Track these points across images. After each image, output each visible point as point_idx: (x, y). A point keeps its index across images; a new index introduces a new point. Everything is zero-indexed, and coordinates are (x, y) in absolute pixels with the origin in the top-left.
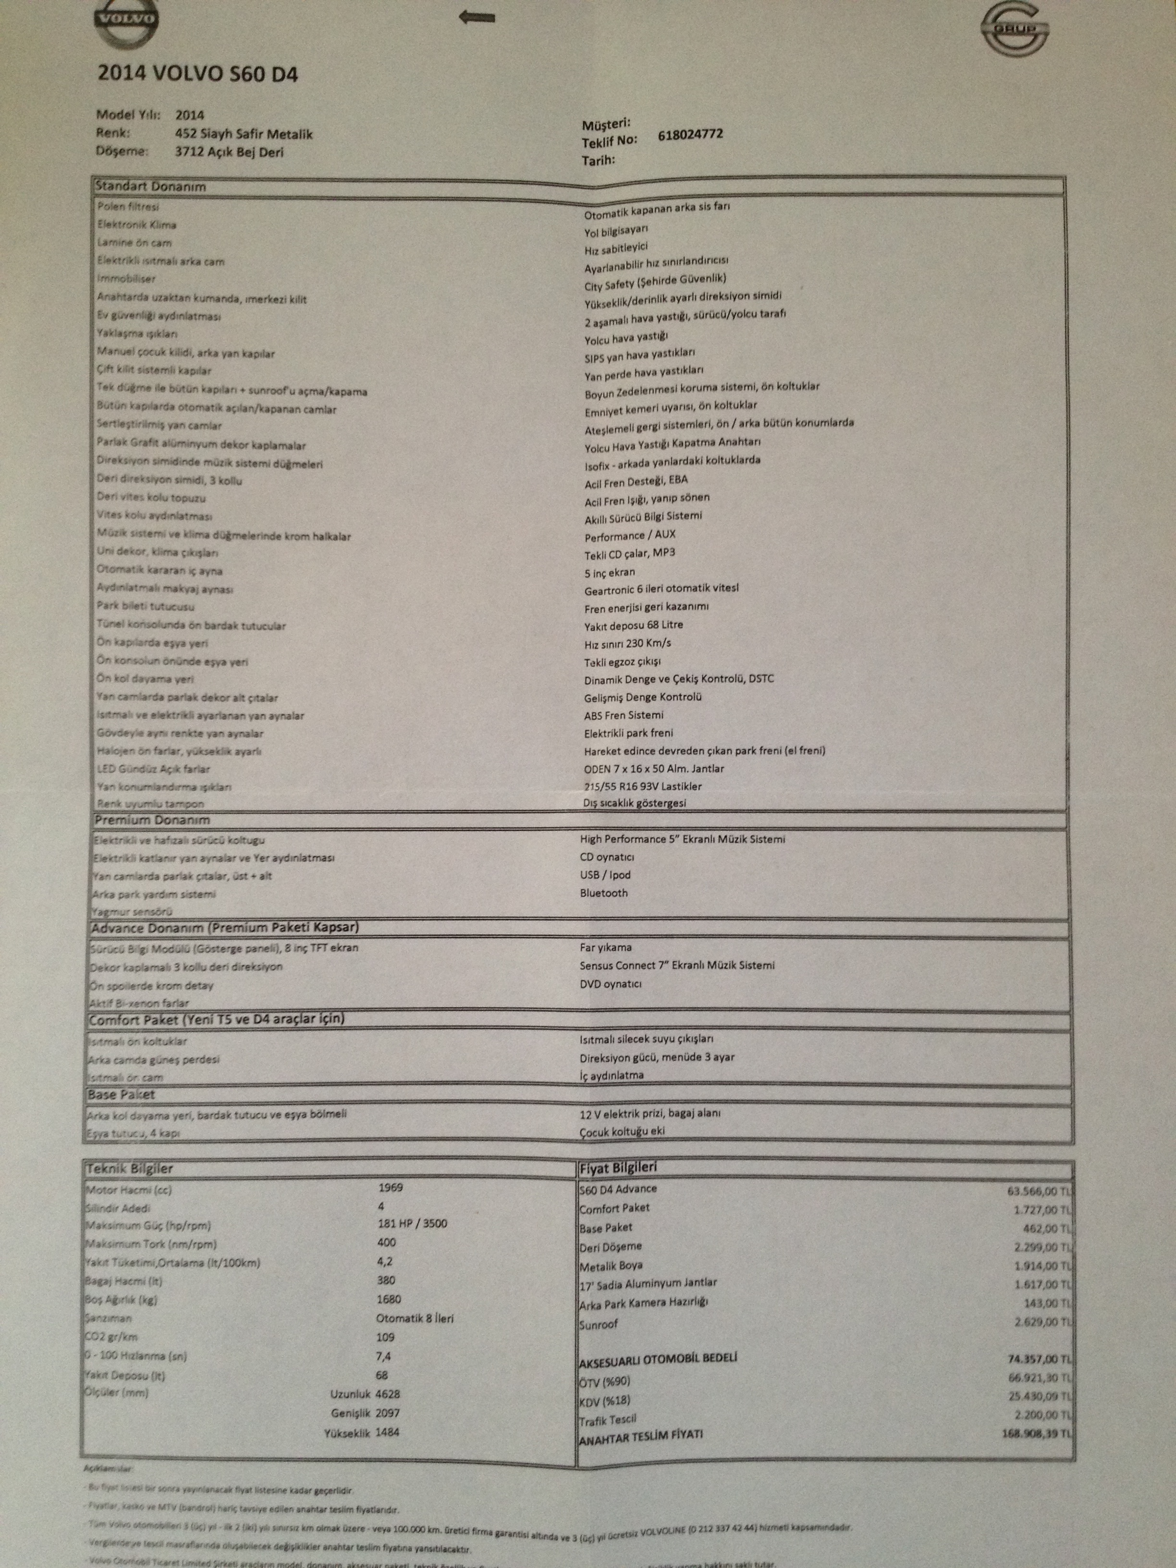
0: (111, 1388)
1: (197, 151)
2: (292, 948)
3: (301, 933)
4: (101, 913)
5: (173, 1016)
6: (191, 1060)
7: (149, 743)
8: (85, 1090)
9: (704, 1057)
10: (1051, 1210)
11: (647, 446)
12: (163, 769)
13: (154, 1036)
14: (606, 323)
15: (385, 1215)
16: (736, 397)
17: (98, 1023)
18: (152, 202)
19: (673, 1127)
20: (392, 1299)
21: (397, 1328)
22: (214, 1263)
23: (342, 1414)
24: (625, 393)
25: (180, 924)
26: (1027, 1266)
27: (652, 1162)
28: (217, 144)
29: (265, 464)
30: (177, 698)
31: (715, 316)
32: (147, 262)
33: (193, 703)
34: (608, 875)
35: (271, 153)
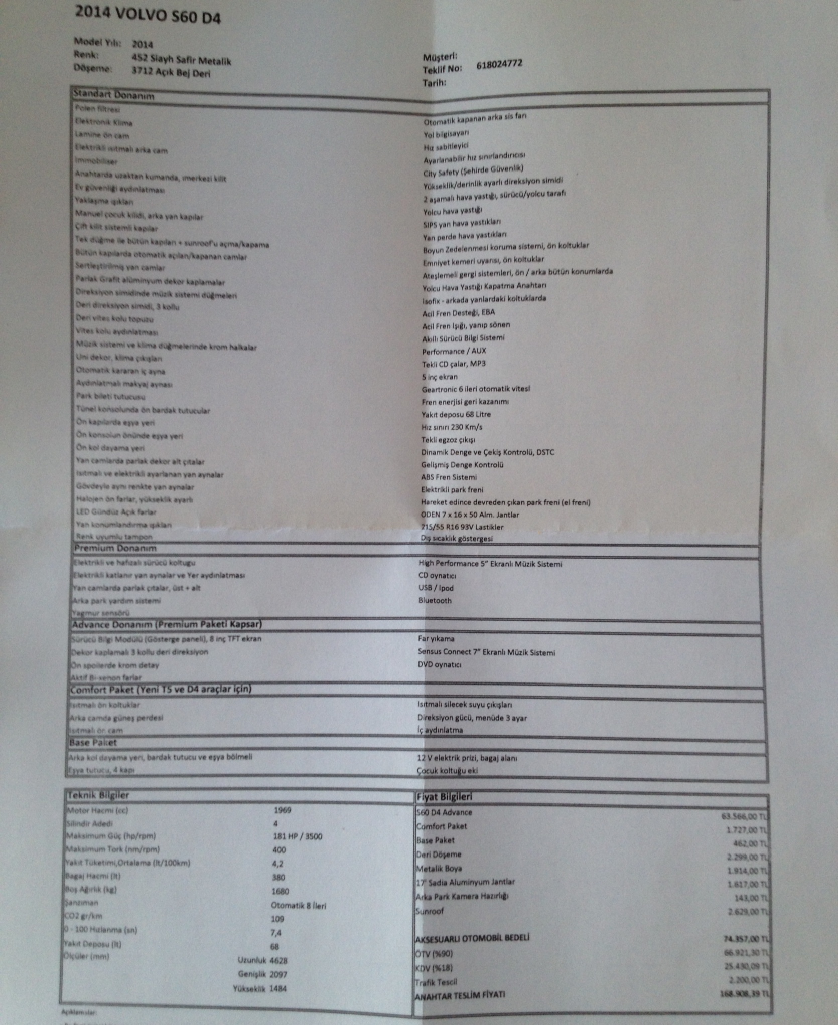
0: (82, 954)
1: (148, 70)
2: (215, 639)
3: (221, 628)
4: (79, 614)
5: (130, 687)
6: (143, 718)
7: (113, 493)
8: (67, 739)
9: (505, 718)
10: (753, 830)
11: (467, 288)
12: (124, 512)
13: (116, 701)
14: (439, 200)
15: (278, 830)
16: (529, 254)
17: (77, 691)
18: (114, 106)
19: (484, 768)
20: (283, 891)
21: (286, 912)
22: (157, 863)
23: (246, 975)
24: (451, 250)
25: (135, 622)
26: (736, 870)
27: (469, 793)
28: (163, 66)
29: (196, 295)
30: (133, 462)
31: (515, 195)
32: (111, 149)
33: (144, 465)
34: (438, 587)
35: (201, 74)
